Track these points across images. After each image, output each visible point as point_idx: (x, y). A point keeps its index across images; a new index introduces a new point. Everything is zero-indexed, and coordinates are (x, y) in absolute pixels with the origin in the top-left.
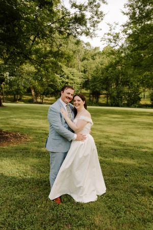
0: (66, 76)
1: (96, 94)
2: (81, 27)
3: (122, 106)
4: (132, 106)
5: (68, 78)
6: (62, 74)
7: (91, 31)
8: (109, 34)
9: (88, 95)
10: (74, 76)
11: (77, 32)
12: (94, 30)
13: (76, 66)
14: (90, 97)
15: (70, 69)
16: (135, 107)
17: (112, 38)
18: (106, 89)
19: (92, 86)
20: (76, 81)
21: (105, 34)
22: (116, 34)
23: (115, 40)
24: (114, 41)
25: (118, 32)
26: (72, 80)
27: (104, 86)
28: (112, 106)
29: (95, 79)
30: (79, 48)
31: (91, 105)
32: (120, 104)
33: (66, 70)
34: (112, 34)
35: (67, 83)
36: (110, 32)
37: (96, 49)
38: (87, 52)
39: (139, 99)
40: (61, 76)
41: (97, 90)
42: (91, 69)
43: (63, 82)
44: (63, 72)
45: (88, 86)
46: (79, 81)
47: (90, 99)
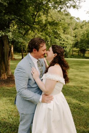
0: (62, 40)
1: (83, 51)
2: (70, 2)
5: (64, 41)
6: (60, 39)
7: (77, 4)
9: (77, 52)
10: (68, 40)
11: (67, 6)
12: (79, 3)
13: (70, 33)
14: (79, 53)
15: (66, 35)
19: (80, 46)
20: (69, 43)
26: (67, 42)
29: (82, 41)
30: (72, 21)
31: (79, 58)
33: (63, 36)
35: (63, 44)
38: (78, 24)
40: (59, 40)
41: (84, 48)
42: (79, 35)
43: (61, 43)
44: (61, 37)
45: (77, 46)
46: (72, 43)
47: (79, 54)
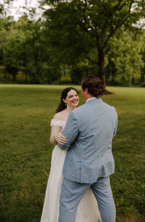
1: (12, 71)
3: (42, 84)
4: (53, 83)
8: (24, 8)
9: (3, 71)
14: (6, 73)
16: (56, 84)
17: (28, 12)
18: (24, 65)
19: (7, 61)
21: (20, 7)
22: (32, 8)
23: (32, 16)
24: (30, 16)
25: (33, 7)
27: (22, 62)
28: (32, 83)
29: (10, 53)
32: (40, 81)
34: (28, 8)
36: (25, 6)
37: (9, 18)
39: (60, 76)
41: (14, 65)
47: (5, 76)
